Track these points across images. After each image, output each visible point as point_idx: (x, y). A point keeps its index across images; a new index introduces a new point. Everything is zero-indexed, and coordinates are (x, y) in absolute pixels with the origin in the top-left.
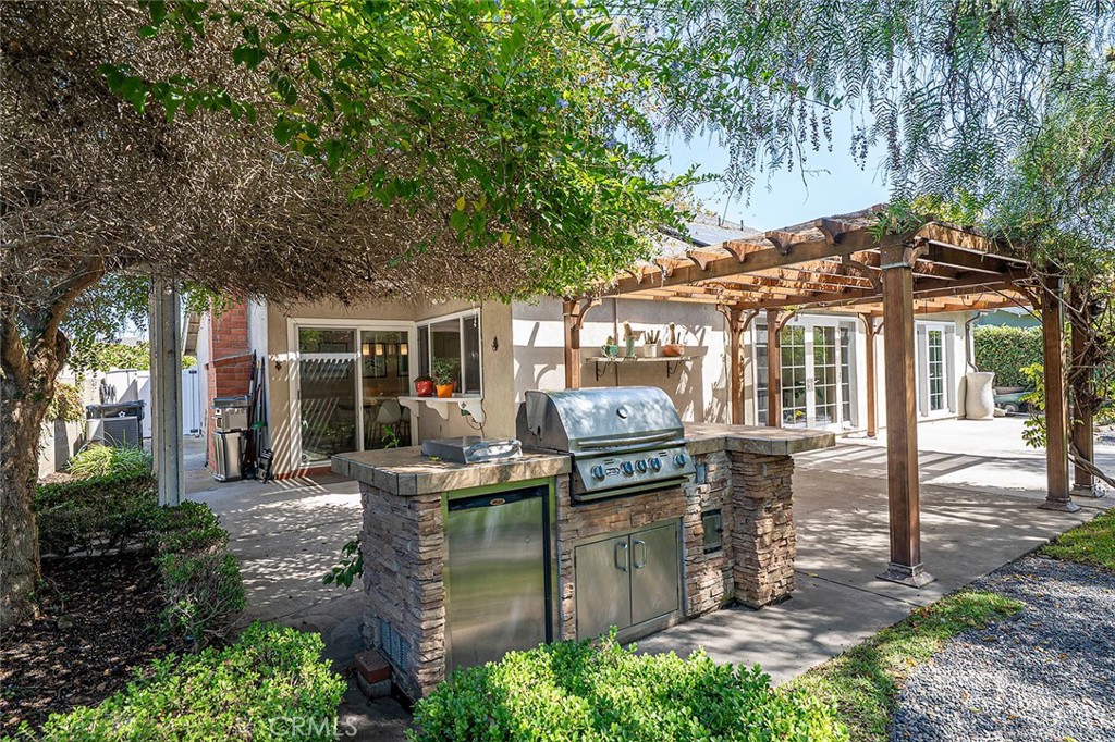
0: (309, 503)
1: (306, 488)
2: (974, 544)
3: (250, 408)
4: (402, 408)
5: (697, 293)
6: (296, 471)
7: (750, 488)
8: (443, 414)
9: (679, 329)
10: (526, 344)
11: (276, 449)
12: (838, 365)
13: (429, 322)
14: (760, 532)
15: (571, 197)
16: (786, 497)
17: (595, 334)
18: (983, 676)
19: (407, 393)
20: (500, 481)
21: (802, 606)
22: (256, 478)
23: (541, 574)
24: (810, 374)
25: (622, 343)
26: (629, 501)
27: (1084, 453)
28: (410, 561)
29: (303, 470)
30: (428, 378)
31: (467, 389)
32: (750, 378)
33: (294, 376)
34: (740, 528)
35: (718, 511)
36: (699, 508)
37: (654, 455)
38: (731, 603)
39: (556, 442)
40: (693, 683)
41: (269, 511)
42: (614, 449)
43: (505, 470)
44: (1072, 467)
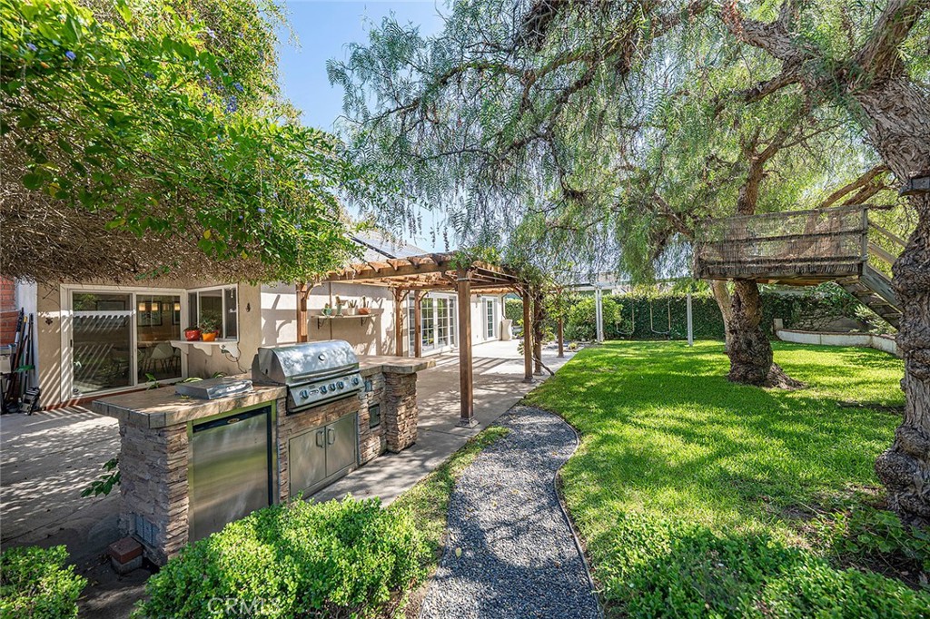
0: (77, 428)
1: (77, 415)
2: (497, 403)
3: (15, 355)
4: (174, 349)
5: (377, 282)
6: (67, 402)
7: (394, 391)
8: (208, 352)
9: (368, 299)
10: (270, 308)
11: (44, 386)
12: (449, 317)
13: (198, 290)
14: (399, 413)
15: (285, 240)
16: (412, 392)
17: (316, 302)
18: (489, 468)
19: (178, 337)
20: (235, 408)
21: (420, 448)
22: (20, 412)
23: (264, 457)
24: (436, 322)
25: (334, 307)
26: (325, 407)
27: (538, 356)
28: (159, 471)
29: (74, 401)
30: (196, 328)
31: (227, 336)
32: (406, 325)
33: (66, 330)
34: (389, 412)
35: (378, 405)
36: (367, 405)
37: (339, 380)
38: (385, 452)
39: (277, 379)
40: (341, 516)
41: (32, 439)
42: (316, 379)
43: (239, 400)
44: (533, 362)
